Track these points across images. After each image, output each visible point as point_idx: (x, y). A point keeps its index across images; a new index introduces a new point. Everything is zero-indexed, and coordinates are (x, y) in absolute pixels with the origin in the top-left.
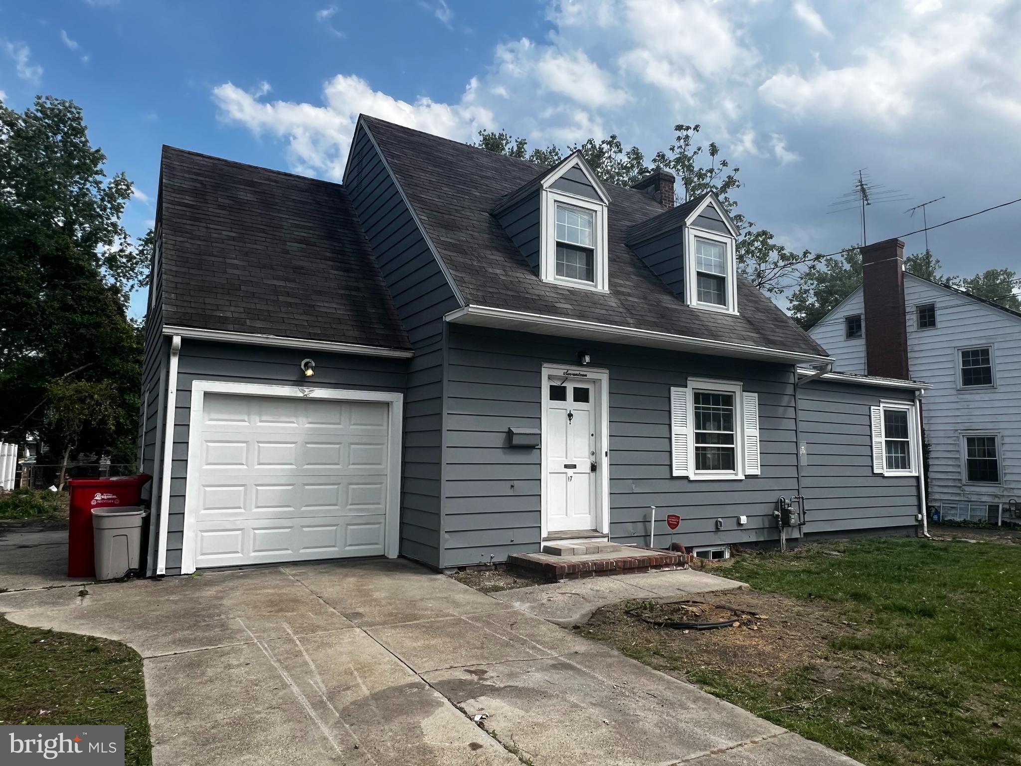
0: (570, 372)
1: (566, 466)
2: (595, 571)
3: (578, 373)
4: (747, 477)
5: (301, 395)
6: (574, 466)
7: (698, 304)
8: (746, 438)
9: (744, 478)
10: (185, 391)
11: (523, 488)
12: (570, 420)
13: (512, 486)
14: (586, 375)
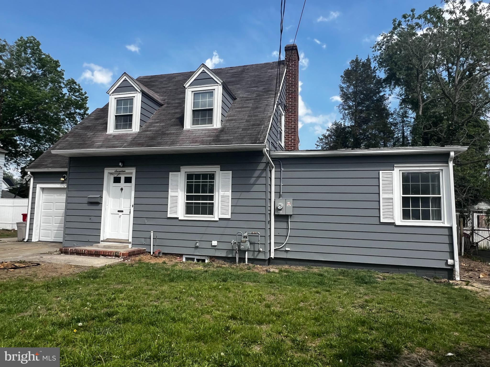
0: (117, 170)
1: (119, 211)
2: (76, 253)
3: (121, 170)
4: (220, 219)
5: (63, 187)
6: (122, 211)
7: (192, 127)
8: (220, 197)
9: (218, 220)
10: (34, 188)
11: (94, 219)
12: (122, 191)
13: (90, 219)
14: (125, 171)
